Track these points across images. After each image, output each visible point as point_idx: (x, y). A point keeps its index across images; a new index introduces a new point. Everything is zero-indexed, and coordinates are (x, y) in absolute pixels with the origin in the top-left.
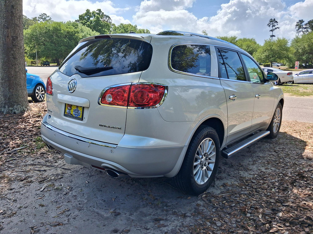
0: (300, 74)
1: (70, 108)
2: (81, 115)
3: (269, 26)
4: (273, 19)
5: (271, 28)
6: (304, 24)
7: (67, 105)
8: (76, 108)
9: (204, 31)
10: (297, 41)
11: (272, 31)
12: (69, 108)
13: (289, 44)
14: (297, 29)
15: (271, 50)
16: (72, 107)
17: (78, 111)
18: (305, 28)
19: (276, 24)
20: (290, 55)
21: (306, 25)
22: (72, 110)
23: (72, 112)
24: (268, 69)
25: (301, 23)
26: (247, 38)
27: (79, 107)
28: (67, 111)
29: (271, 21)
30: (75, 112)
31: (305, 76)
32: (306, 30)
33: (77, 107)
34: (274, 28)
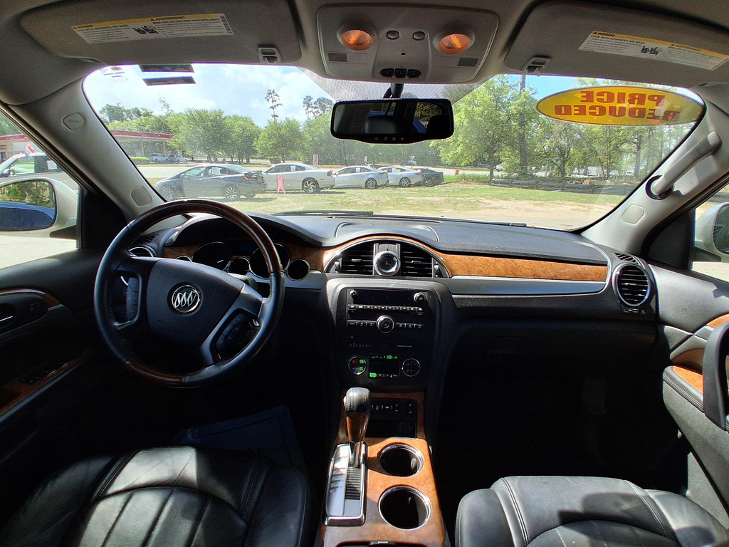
0: (340, 173)
3: (268, 100)
4: (272, 90)
5: (271, 104)
6: (312, 101)
9: (163, 99)
10: (309, 124)
11: (272, 107)
13: (301, 128)
14: (306, 108)
15: (281, 136)
18: (315, 108)
19: (276, 98)
20: (307, 145)
21: (315, 103)
24: (296, 166)
25: (309, 100)
26: (239, 115)
29: (269, 94)
31: (346, 176)
32: (316, 110)
34: (275, 104)
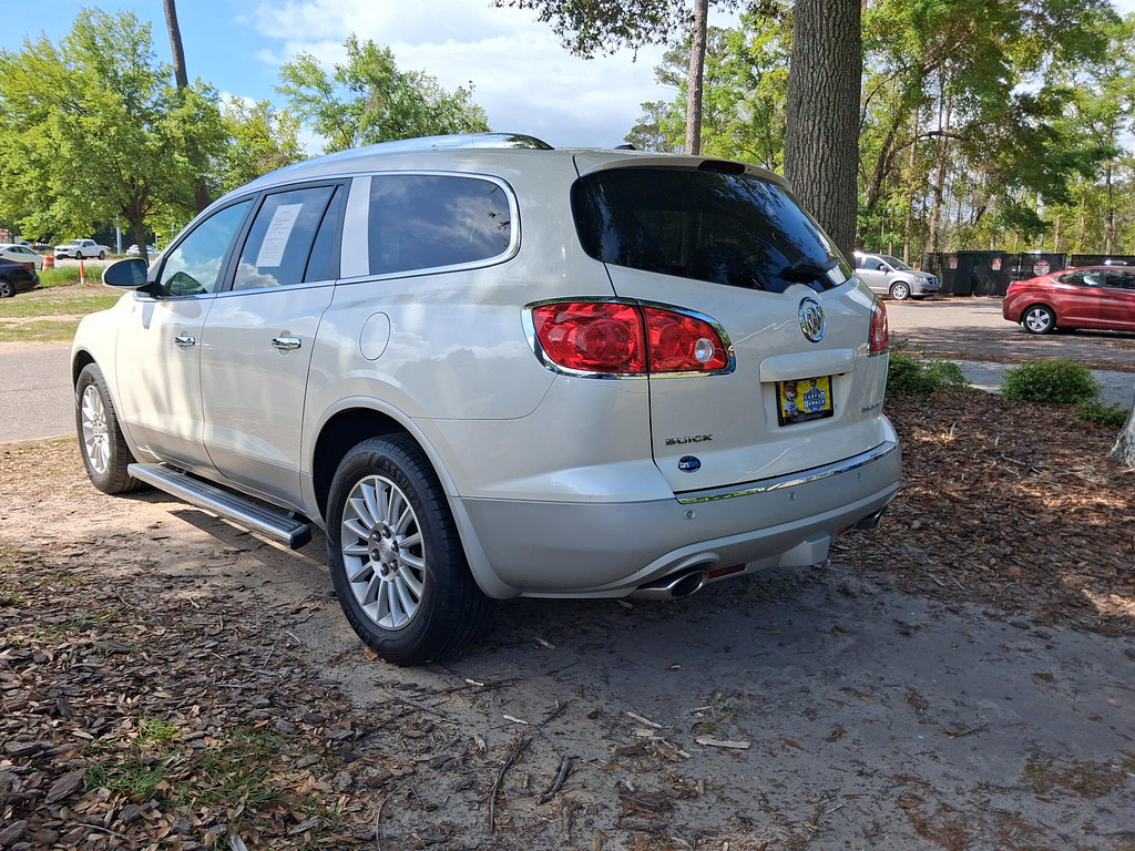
1: (792, 395)
2: (828, 401)
7: (782, 385)
8: (811, 388)
12: (790, 394)
16: (799, 389)
17: (819, 392)
22: (801, 398)
23: (802, 405)
27: (818, 381)
28: (785, 405)
30: (810, 401)
33: (813, 381)
